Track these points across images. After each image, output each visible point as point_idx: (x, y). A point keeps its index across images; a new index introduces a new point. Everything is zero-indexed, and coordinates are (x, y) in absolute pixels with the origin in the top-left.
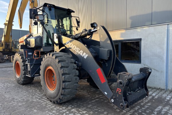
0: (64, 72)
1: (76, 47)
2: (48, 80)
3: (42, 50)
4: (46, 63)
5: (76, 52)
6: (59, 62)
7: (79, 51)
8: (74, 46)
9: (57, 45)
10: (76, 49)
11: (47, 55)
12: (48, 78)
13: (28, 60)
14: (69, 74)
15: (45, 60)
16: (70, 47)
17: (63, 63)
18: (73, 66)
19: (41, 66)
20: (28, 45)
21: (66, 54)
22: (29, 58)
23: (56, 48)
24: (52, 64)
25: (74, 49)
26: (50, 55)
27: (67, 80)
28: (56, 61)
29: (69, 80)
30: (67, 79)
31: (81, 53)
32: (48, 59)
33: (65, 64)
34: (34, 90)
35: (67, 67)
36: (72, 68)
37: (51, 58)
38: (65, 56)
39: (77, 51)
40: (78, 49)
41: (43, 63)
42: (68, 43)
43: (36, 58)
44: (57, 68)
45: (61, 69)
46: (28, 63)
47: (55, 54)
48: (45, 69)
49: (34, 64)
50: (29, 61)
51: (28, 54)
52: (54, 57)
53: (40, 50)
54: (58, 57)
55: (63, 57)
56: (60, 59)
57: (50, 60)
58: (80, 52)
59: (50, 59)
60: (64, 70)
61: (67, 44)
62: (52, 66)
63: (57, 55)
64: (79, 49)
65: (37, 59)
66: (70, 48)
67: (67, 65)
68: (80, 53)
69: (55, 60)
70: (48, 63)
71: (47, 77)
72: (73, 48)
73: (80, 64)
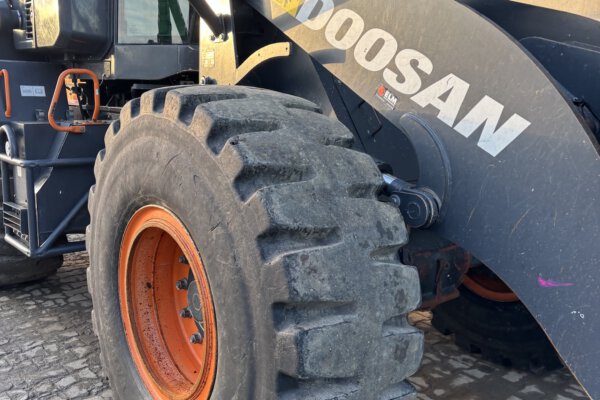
0: (293, 291)
1: (391, 44)
2: (143, 308)
3: (111, 67)
4: (131, 176)
5: (387, 88)
6: (247, 177)
7: (427, 81)
8: (377, 33)
9: (219, 26)
10: (392, 66)
11: (135, 110)
12: (142, 296)
13: (17, 134)
14: (339, 308)
15: (119, 147)
16: (338, 45)
17: (285, 188)
18: (379, 225)
19: (92, 194)
20: (20, 31)
21: (300, 106)
22: (21, 125)
23: (216, 53)
24: (178, 194)
25: (373, 66)
26: (159, 103)
27: (326, 371)
28: (214, 168)
29: (340, 373)
30: (323, 358)
31: (444, 97)
32: (142, 140)
33: (305, 204)
34: (53, 348)
35: (323, 236)
36: (365, 245)
37: (172, 136)
38: (297, 124)
39: (401, 79)
40: (414, 64)
41: (107, 166)
42: (313, 15)
43: (66, 126)
44: (229, 237)
45: (264, 256)
46: (16, 154)
47: (208, 98)
48: (123, 225)
49: (57, 168)
50: (22, 143)
51: (15, 92)
52: (199, 127)
53: (102, 70)
54: (239, 127)
55: (284, 131)
56: (259, 150)
57: (164, 157)
58: (439, 87)
59: (163, 146)
60: (298, 272)
61: (308, 24)
62: (176, 208)
63: (231, 110)
64: (426, 66)
65: (78, 129)
66: (337, 56)
67: (320, 217)
68: (437, 104)
69: (204, 159)
70: (144, 181)
71: (140, 287)
72: (360, 57)
73: (430, 199)
